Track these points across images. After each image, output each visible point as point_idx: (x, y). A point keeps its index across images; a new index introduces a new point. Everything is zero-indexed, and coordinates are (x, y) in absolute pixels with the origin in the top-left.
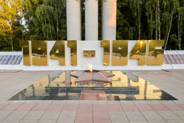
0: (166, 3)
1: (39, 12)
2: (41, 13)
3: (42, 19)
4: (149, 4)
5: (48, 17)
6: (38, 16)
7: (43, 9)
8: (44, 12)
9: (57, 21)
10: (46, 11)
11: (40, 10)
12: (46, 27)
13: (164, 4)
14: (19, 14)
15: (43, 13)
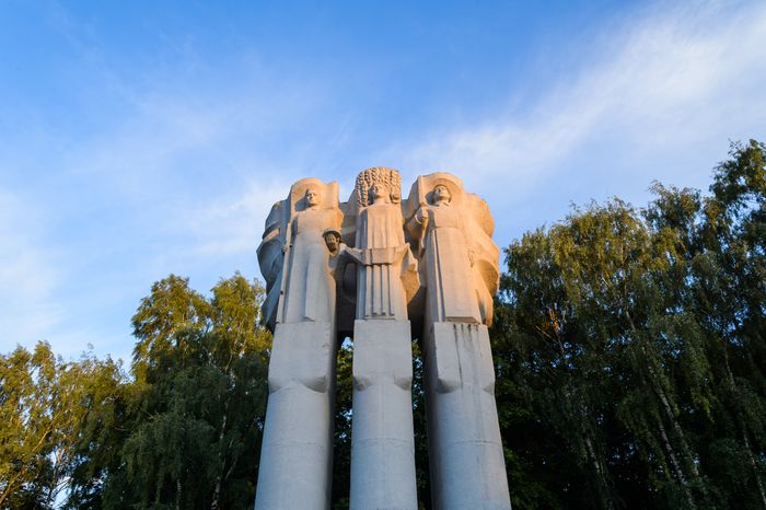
0: (705, 401)
1: (143, 445)
2: (149, 448)
3: (146, 481)
4: (632, 407)
5: (176, 467)
8: (167, 445)
9: (217, 490)
14: (54, 457)
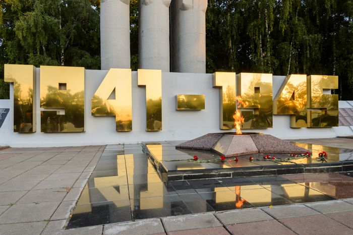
0: (284, 26)
1: (25, 26)
2: (29, 28)
3: (31, 44)
6: (20, 35)
7: (34, 20)
8: (36, 28)
9: (63, 52)
10: (40, 25)
11: (28, 22)
12: (40, 60)
13: (282, 28)
15: (33, 30)
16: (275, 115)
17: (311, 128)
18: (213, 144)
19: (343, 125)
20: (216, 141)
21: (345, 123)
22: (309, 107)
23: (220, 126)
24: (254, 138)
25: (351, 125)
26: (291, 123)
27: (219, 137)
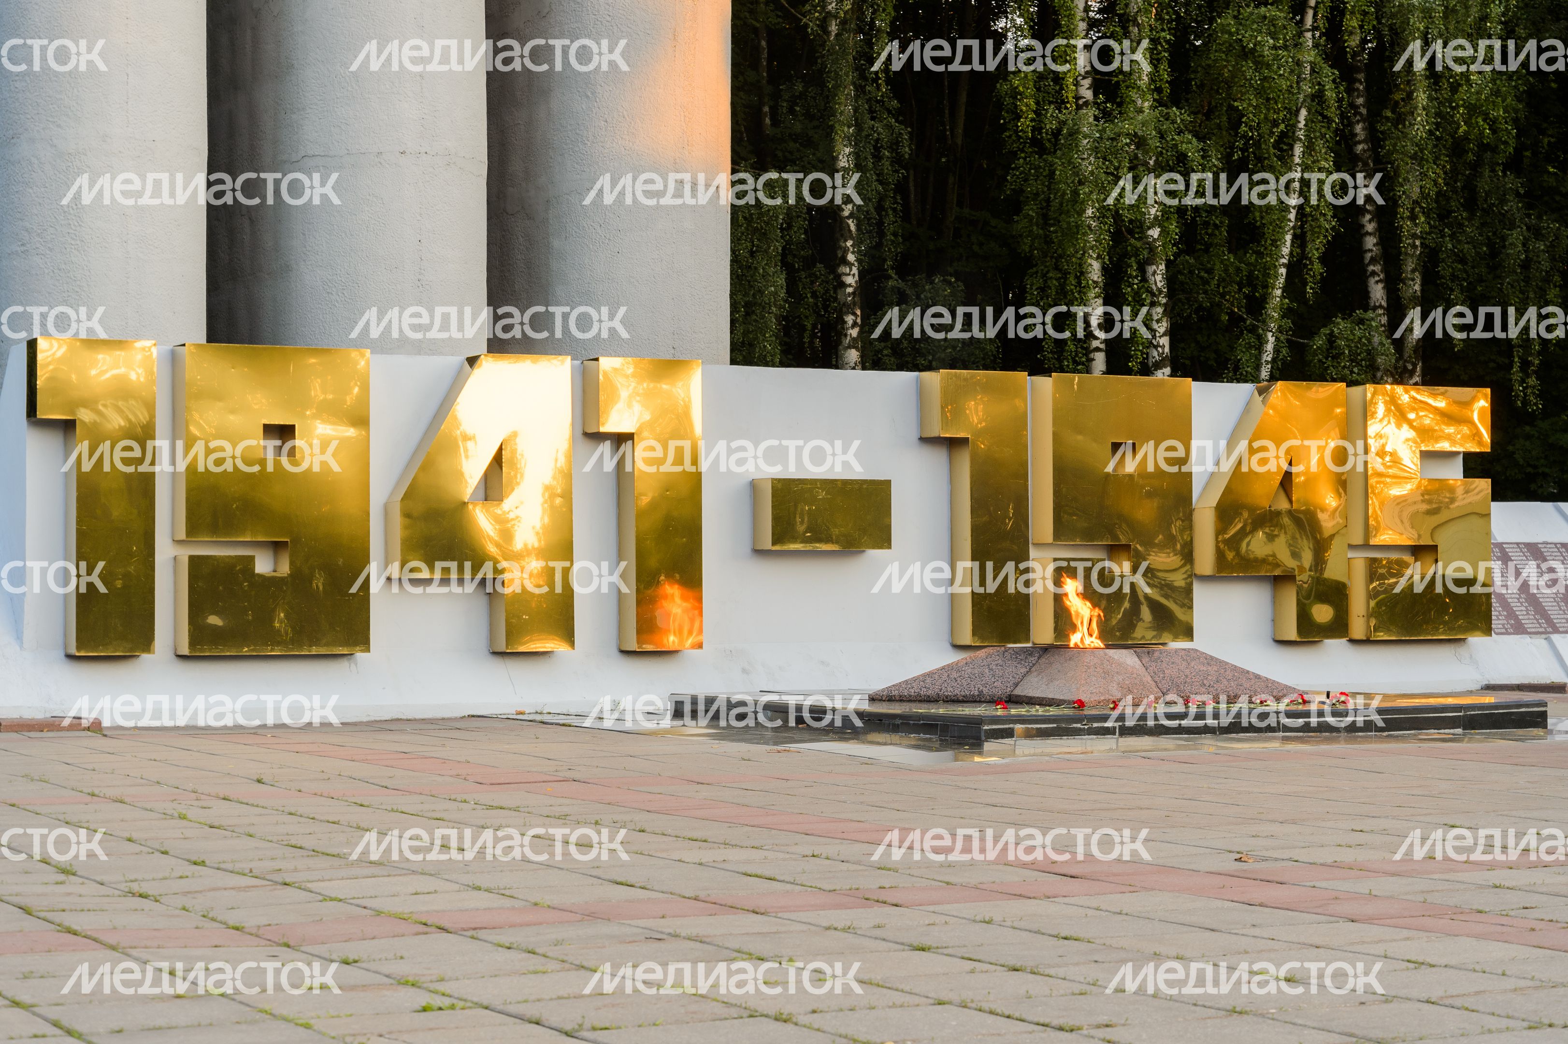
16: (1204, 578)
17: (1367, 642)
18: (1013, 681)
19: (1519, 629)
20: (1024, 670)
21: (1528, 622)
22: (1358, 540)
23: (952, 631)
24: (1146, 659)
25: (1556, 631)
26: (1275, 621)
27: (1033, 659)
